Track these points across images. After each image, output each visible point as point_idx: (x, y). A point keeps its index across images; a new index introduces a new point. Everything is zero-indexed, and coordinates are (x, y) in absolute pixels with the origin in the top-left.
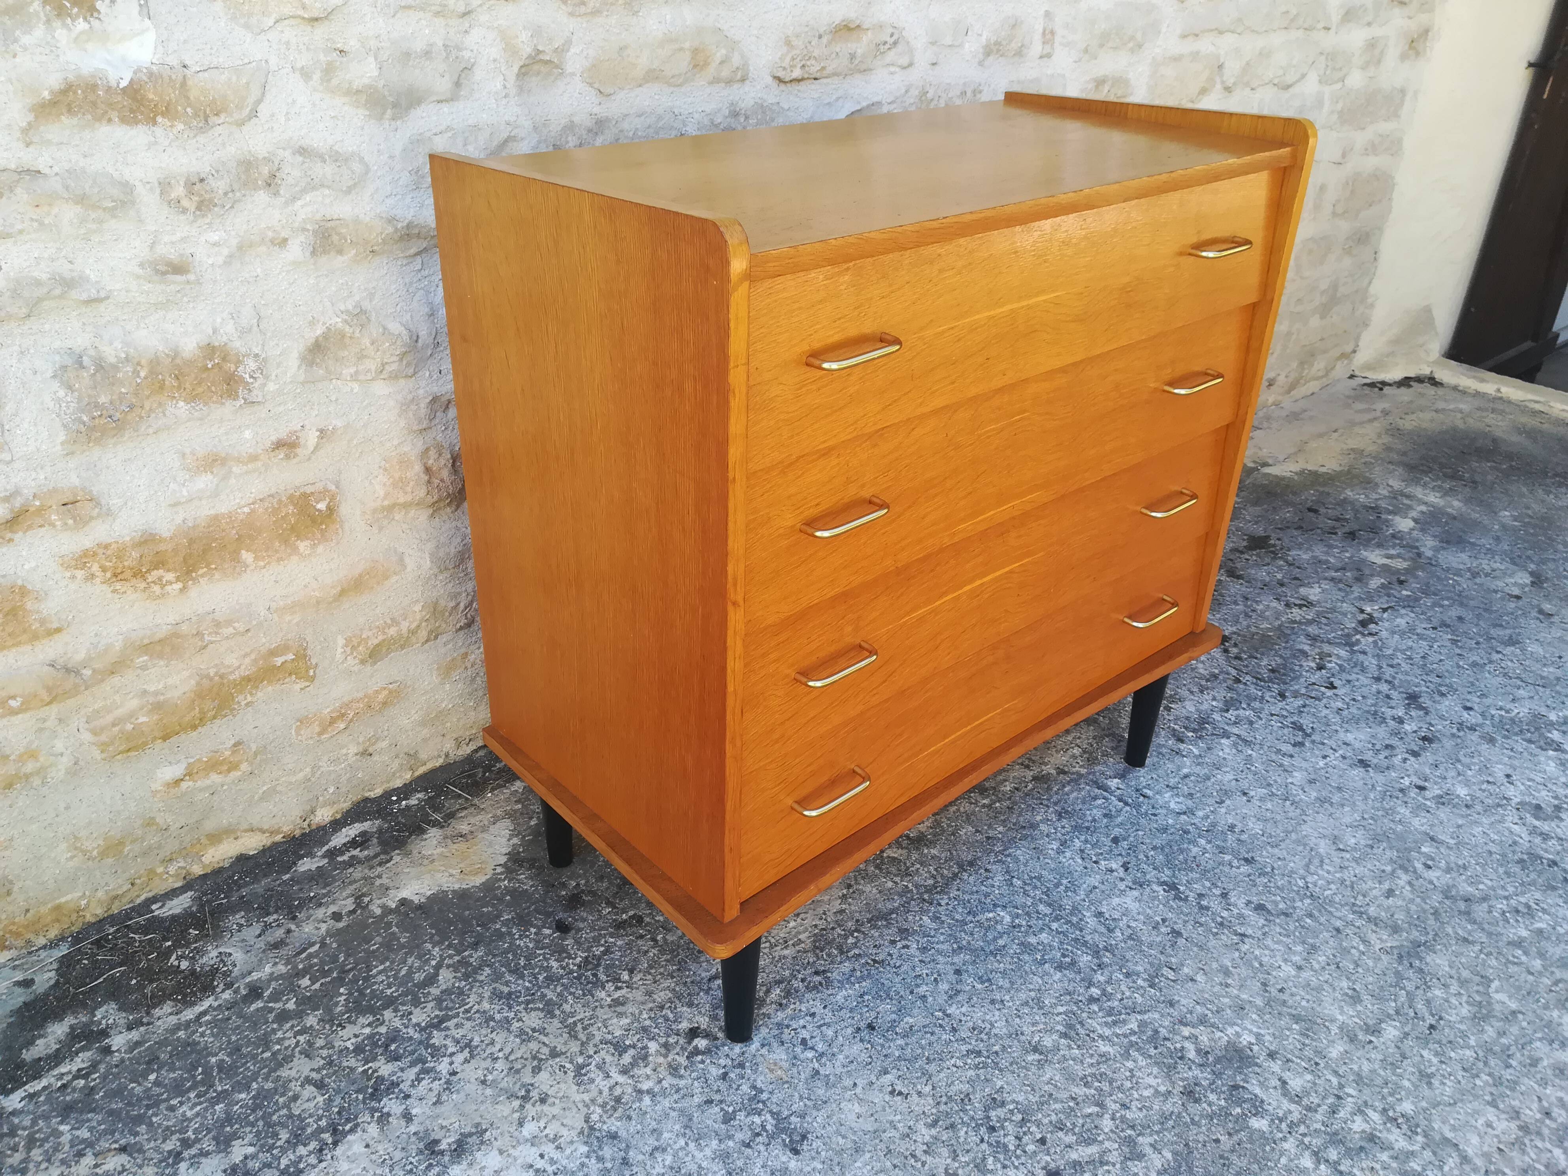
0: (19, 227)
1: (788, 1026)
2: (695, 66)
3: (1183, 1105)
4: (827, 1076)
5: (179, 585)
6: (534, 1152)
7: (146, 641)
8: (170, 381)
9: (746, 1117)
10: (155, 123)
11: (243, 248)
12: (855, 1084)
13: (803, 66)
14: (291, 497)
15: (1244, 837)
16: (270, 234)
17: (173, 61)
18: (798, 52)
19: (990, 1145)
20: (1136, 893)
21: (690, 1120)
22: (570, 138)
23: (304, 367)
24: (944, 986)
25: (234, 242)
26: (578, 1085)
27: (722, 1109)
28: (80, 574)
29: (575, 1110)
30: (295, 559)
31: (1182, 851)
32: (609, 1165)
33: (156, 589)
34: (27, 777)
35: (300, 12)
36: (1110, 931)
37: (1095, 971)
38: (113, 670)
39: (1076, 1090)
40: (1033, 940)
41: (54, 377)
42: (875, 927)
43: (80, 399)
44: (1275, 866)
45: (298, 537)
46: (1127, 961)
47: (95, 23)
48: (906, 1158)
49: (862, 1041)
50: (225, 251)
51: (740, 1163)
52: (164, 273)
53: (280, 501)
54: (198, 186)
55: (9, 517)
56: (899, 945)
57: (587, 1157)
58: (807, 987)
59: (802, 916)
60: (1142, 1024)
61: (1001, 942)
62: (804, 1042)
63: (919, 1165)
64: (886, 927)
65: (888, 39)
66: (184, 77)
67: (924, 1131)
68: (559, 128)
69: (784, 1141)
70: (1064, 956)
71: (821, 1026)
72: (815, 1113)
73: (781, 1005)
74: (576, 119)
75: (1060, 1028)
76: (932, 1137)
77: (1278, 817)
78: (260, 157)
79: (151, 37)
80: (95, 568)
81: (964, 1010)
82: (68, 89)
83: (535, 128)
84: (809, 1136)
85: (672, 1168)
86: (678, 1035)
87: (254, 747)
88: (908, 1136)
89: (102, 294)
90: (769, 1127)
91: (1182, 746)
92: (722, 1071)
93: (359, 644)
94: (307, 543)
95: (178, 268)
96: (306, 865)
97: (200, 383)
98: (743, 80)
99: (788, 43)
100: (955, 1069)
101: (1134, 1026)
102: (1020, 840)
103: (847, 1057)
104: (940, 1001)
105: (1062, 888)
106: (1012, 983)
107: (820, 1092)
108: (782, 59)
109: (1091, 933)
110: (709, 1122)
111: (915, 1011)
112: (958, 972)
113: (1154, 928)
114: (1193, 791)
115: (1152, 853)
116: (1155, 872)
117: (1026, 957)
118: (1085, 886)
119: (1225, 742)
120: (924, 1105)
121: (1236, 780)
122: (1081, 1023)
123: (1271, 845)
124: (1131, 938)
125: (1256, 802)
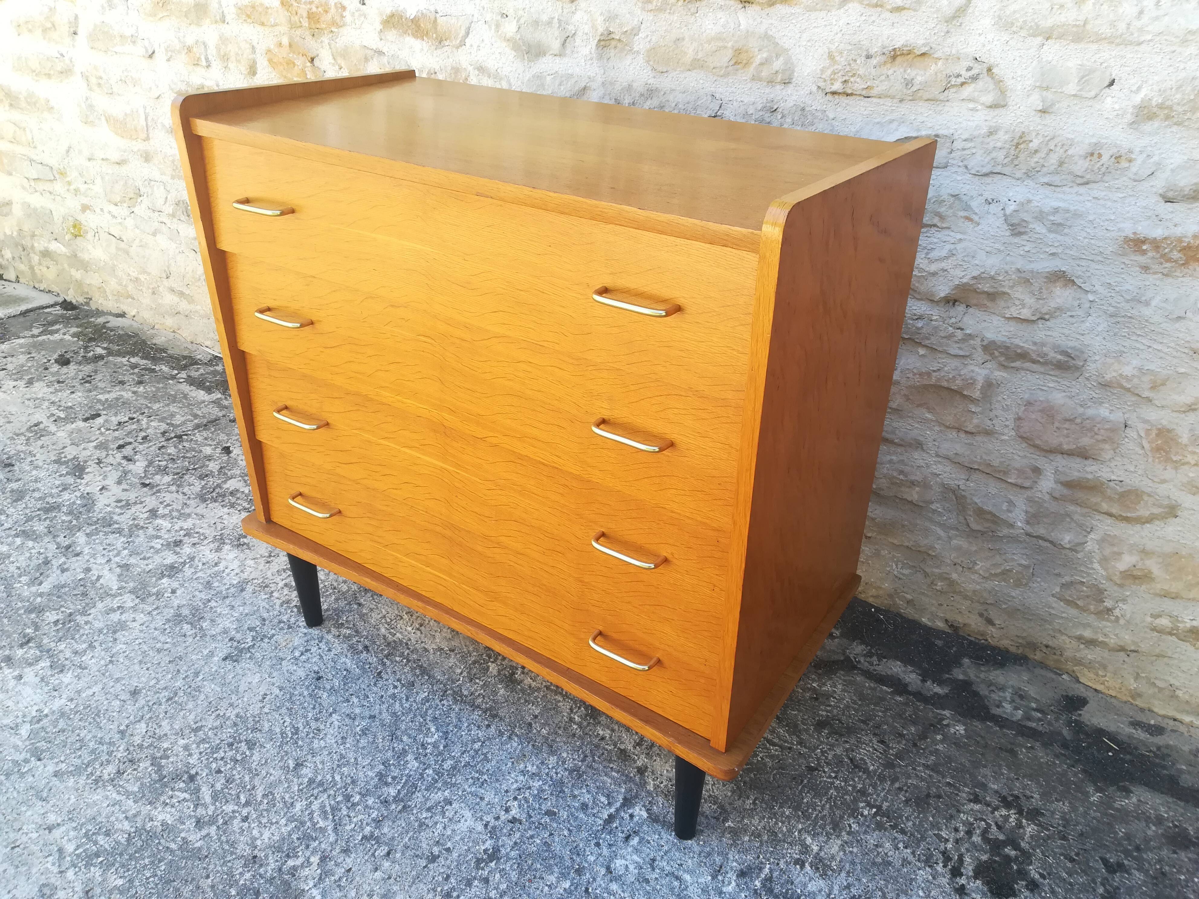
1: (320, 642)
2: (736, 63)
3: (243, 856)
4: (281, 664)
6: (235, 567)
9: (252, 636)
10: (423, 39)
12: (273, 677)
13: (846, 81)
17: (432, 9)
18: (840, 67)
19: (219, 744)
20: (480, 827)
21: (251, 615)
22: (626, 97)
24: (357, 711)
27: (258, 626)
29: (261, 574)
31: (549, 867)
32: (224, 593)
36: (429, 810)
37: (379, 798)
39: (261, 789)
40: (410, 757)
42: (413, 669)
46: (394, 822)
48: (216, 707)
49: (308, 675)
51: (219, 638)
56: (397, 683)
57: (230, 585)
58: (353, 644)
59: (418, 632)
60: (323, 830)
61: (405, 738)
62: (308, 650)
63: (209, 713)
64: (414, 675)
65: (963, 73)
66: (436, 18)
67: (234, 713)
68: (621, 88)
69: (233, 653)
70: (394, 778)
71: (320, 656)
72: (252, 663)
73: (338, 636)
74: (635, 85)
75: (319, 778)
76: (230, 716)
78: (463, 67)
81: (336, 723)
83: (604, 84)
84: (236, 663)
85: (220, 614)
88: (231, 706)
90: (243, 645)
91: (732, 876)
98: (786, 83)
99: (831, 56)
100: (282, 722)
101: (321, 824)
102: (533, 745)
103: (295, 671)
104: (343, 711)
105: (477, 775)
106: (363, 748)
107: (268, 663)
108: (823, 71)
109: (424, 796)
110: (249, 622)
111: (334, 698)
112: (372, 717)
113: (438, 842)
114: (652, 883)
115: (538, 841)
116: (511, 843)
117: (390, 754)
118: (483, 791)
120: (254, 709)
122: (324, 791)
124: (422, 824)
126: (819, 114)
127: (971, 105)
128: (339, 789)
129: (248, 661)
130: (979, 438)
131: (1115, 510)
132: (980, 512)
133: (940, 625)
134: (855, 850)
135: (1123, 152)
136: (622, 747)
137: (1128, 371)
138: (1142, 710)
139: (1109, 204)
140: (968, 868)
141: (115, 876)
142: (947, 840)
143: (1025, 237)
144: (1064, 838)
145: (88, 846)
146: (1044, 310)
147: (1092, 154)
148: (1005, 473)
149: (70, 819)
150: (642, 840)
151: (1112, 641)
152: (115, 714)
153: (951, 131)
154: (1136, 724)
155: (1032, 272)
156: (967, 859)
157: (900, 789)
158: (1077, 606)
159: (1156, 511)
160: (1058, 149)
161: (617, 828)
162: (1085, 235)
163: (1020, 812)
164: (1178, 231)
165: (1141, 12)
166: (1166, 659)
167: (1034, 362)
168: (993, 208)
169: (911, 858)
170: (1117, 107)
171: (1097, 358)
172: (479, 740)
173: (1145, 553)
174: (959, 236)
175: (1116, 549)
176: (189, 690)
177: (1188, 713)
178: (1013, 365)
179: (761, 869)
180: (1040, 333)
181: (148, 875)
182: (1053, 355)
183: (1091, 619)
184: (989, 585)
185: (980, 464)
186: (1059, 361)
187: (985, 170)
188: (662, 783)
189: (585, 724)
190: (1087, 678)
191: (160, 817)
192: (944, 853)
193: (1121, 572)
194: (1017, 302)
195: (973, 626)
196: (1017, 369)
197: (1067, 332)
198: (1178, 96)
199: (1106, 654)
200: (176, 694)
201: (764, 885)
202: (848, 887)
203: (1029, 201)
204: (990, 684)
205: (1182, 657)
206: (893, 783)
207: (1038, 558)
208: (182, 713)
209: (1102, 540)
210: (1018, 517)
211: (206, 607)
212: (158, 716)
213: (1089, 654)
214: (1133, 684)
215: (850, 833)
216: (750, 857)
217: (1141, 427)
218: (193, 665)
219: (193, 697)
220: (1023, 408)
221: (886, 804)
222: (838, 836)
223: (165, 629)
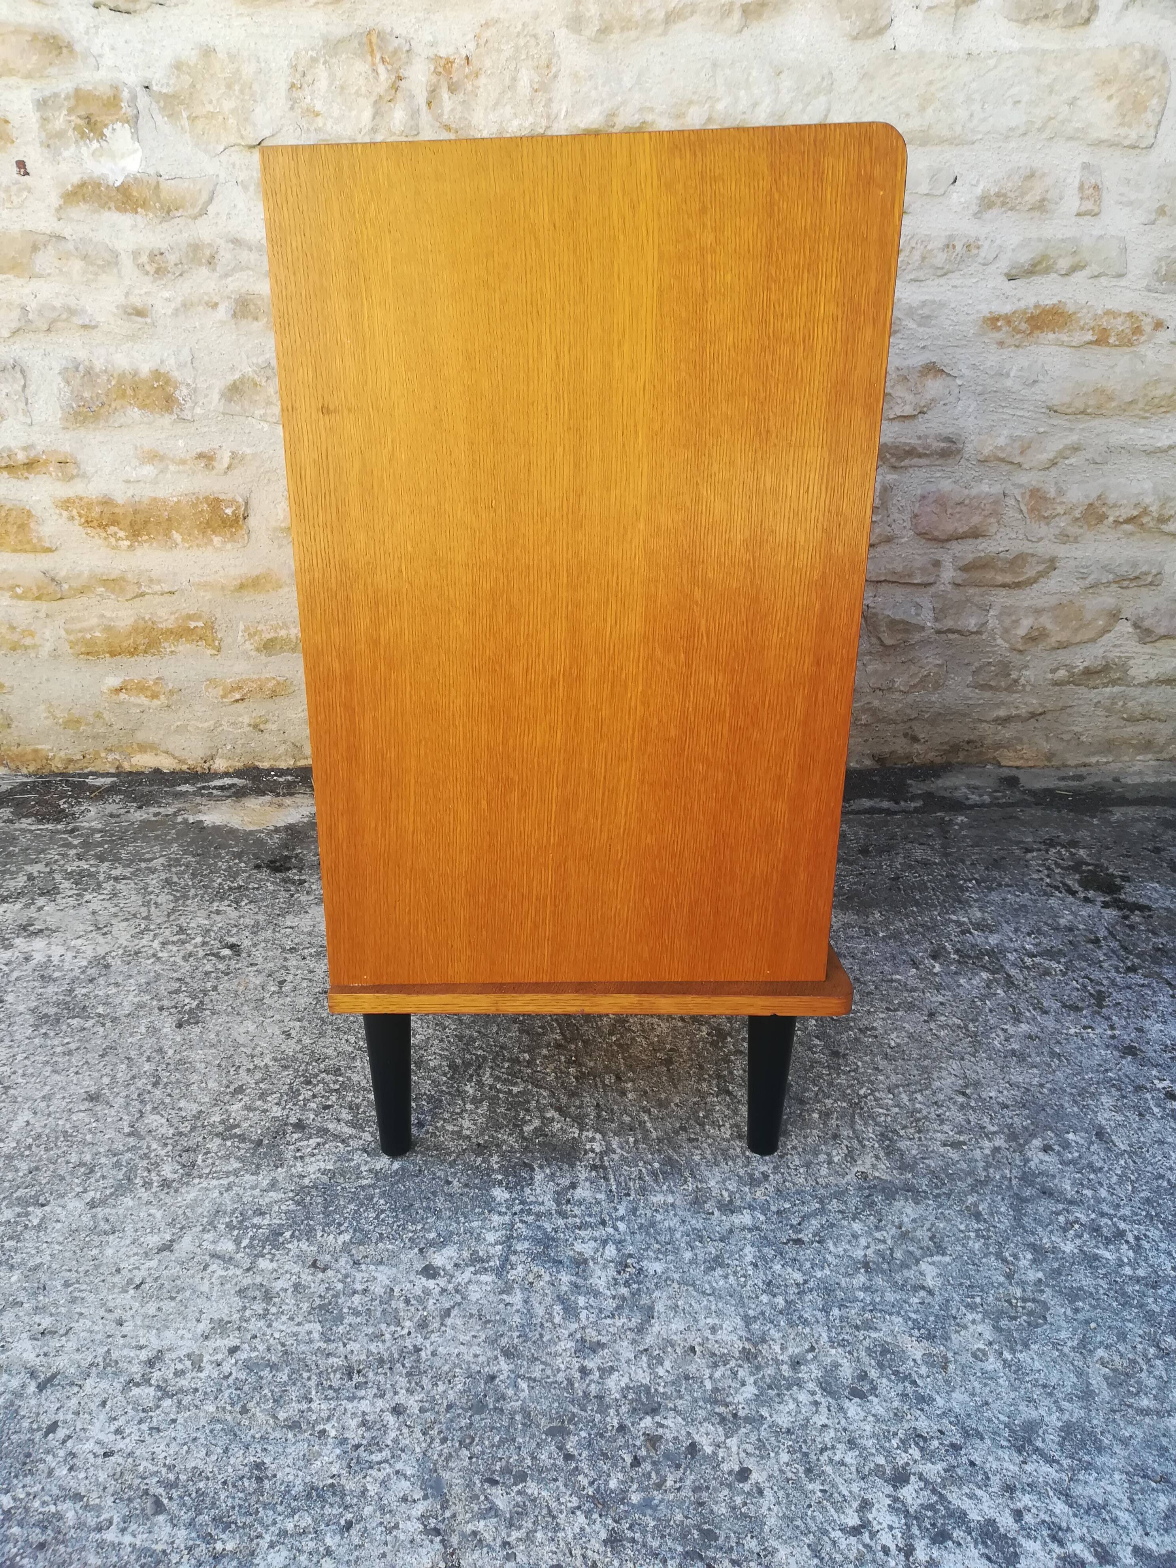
0: (48, 271)
1: (287, 970)
4: (264, 1004)
5: (128, 543)
6: (62, 952)
7: (105, 577)
8: (130, 392)
9: (185, 996)
10: (137, 213)
11: (186, 306)
12: (272, 1017)
14: (206, 498)
15: (868, 1040)
16: (206, 298)
17: (152, 171)
19: (291, 1089)
21: (156, 981)
23: (223, 401)
25: (180, 299)
26: (133, 936)
27: (180, 986)
28: (65, 513)
29: (111, 946)
30: (210, 548)
32: (82, 977)
33: (113, 540)
34: (26, 648)
35: (240, 141)
37: (549, 1046)
38: (82, 591)
41: (60, 373)
43: (72, 392)
44: (861, 1070)
45: (214, 532)
46: (590, 1055)
47: (104, 144)
48: (233, 1066)
50: (173, 305)
51: (142, 1013)
52: (129, 314)
53: (198, 498)
54: (158, 257)
55: (26, 461)
57: (80, 968)
60: (525, 1092)
62: (283, 981)
63: (232, 1073)
66: (158, 182)
67: (267, 1059)
69: (183, 1018)
71: (306, 979)
72: (223, 1016)
75: (458, 1061)
76: (266, 1065)
77: (937, 1045)
78: (206, 242)
79: (139, 154)
80: (75, 512)
82: (83, 185)
84: (200, 1024)
85: (108, 996)
86: (220, 942)
87: (171, 686)
88: (254, 1057)
89: (93, 323)
90: (187, 1007)
91: (928, 961)
92: (211, 970)
93: (255, 634)
94: (219, 538)
95: (140, 313)
96: (184, 788)
97: (148, 397)
101: (516, 1089)
103: (293, 1001)
107: (245, 1008)
110: (162, 988)
113: (654, 1050)
119: (985, 975)
120: (290, 1047)
121: (942, 1004)
122: (479, 1067)
123: (886, 1056)
124: (620, 1046)
125: (933, 1025)
128: (494, 1060)
129: (215, 1016)
130: (880, 549)
131: (1008, 579)
132: (893, 624)
134: (993, 908)
135: (972, 240)
137: (1001, 441)
138: (1058, 768)
139: (965, 290)
140: (1076, 887)
141: (332, 1236)
143: (899, 336)
144: (1108, 848)
145: (251, 1233)
146: (922, 404)
147: (948, 246)
148: (910, 576)
149: (182, 1229)
151: (1023, 711)
152: (94, 1125)
154: (1063, 779)
155: (908, 368)
156: (1070, 883)
157: (973, 864)
158: (991, 687)
159: (1041, 568)
160: (918, 247)
162: (950, 322)
163: (1064, 846)
164: (1022, 304)
165: (972, 115)
166: (1069, 710)
167: (920, 456)
169: (1033, 897)
170: (963, 200)
171: (973, 437)
173: (1038, 612)
175: (1014, 618)
176: (172, 1067)
177: (1094, 754)
178: (902, 464)
179: (944, 948)
180: (921, 426)
181: (374, 1215)
182: (937, 445)
183: (1003, 696)
184: (910, 699)
185: (885, 574)
186: (943, 449)
190: (1009, 759)
191: (311, 1169)
192: (1048, 885)
193: (1022, 638)
194: (899, 401)
195: (900, 751)
196: (906, 468)
197: (943, 420)
198: (1010, 184)
199: (1019, 726)
200: (157, 1076)
201: (961, 956)
202: (1017, 930)
204: (945, 789)
205: (1080, 702)
206: (964, 863)
207: (949, 653)
208: (195, 1087)
209: (1001, 614)
210: (926, 618)
211: (76, 996)
212: (163, 1103)
213: (1007, 733)
214: (1046, 747)
215: (976, 901)
216: (926, 945)
217: (1017, 493)
218: (141, 1046)
219: (186, 1070)
220: (917, 505)
221: (976, 876)
222: (970, 906)
223: (45, 1034)
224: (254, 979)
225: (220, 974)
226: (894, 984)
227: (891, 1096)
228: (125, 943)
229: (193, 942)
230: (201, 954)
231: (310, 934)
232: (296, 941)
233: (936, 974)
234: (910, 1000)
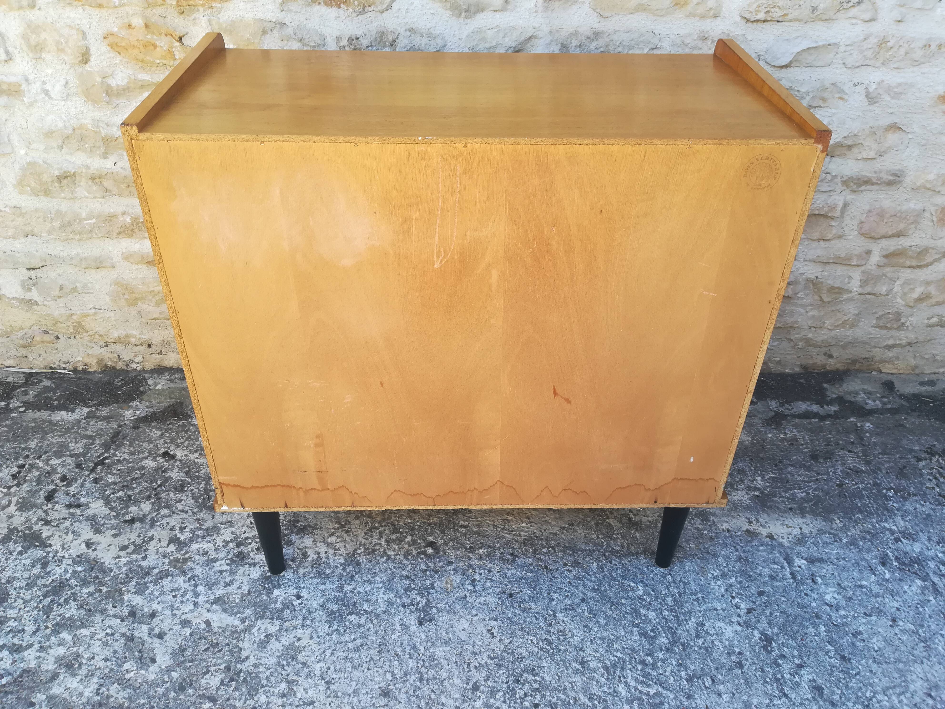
0: (273, 48)
1: (474, 569)
2: (675, 4)
4: (468, 602)
6: (325, 549)
9: (416, 594)
12: (477, 615)
13: (768, 12)
15: (860, 644)
19: (508, 687)
20: (739, 628)
21: (393, 579)
22: (573, 41)
24: (568, 602)
26: (366, 534)
27: (410, 584)
29: (355, 543)
31: (801, 624)
32: (345, 574)
36: (698, 636)
37: (662, 650)
39: (582, 697)
40: (643, 611)
42: (564, 552)
44: (863, 673)
46: (690, 659)
48: (465, 663)
49: (500, 598)
51: (393, 611)
54: (354, 41)
56: (567, 568)
57: (341, 565)
58: (500, 558)
60: (658, 694)
61: (623, 601)
62: (474, 580)
63: (467, 670)
64: (570, 555)
67: (485, 658)
68: (567, 34)
69: (420, 615)
70: (652, 631)
71: (489, 579)
72: (446, 614)
73: (481, 557)
74: (581, 30)
75: (608, 663)
76: (486, 662)
77: (903, 648)
78: (390, 30)
81: (566, 619)
83: (550, 32)
84: (433, 622)
85: (366, 592)
86: (424, 540)
88: (475, 654)
90: (420, 605)
91: (880, 568)
92: (425, 568)
98: (715, 17)
100: (530, 642)
101: (652, 691)
102: (698, 558)
103: (486, 600)
104: (558, 607)
105: (694, 597)
106: (606, 624)
107: (457, 607)
108: (749, 5)
109: (684, 630)
110: (399, 585)
111: (540, 603)
112: (583, 600)
113: (728, 653)
114: (854, 598)
115: (778, 614)
116: (767, 625)
117: (629, 617)
118: (710, 605)
119: (919, 582)
120: (497, 647)
121: (898, 609)
122: (623, 669)
123: (875, 660)
124: (706, 649)
125: (897, 631)
126: (740, 37)
127: (854, 21)
128: (630, 661)
129: (440, 614)
130: (832, 242)
131: (914, 263)
132: (831, 289)
133: (797, 369)
134: (910, 517)
136: (745, 530)
137: (931, 177)
138: (918, 375)
139: (930, 75)
142: (933, 488)
143: (877, 105)
146: (882, 150)
147: (925, 46)
148: (849, 259)
150: (820, 576)
151: (904, 342)
153: (839, 40)
154: (922, 384)
155: (878, 127)
157: (887, 473)
158: (887, 328)
159: (937, 257)
160: (905, 45)
161: (802, 579)
162: (914, 97)
163: (940, 456)
166: (933, 341)
167: (873, 184)
168: (858, 89)
169: (933, 507)
171: (911, 173)
172: (666, 575)
173: (928, 283)
174: (834, 111)
175: (912, 286)
176: (427, 664)
179: (887, 555)
180: (878, 165)
182: (886, 177)
183: (894, 333)
184: (833, 333)
185: (833, 258)
186: (890, 180)
187: (857, 64)
188: (788, 538)
189: (708, 527)
190: (887, 368)
193: (914, 299)
194: (867, 148)
195: (819, 363)
196: (862, 191)
197: (894, 161)
199: (899, 350)
200: (420, 673)
201: (899, 563)
202: (929, 539)
203: (883, 81)
204: (850, 393)
205: (941, 337)
206: (881, 471)
207: (865, 306)
208: (446, 683)
209: (904, 284)
210: (855, 286)
211: (346, 593)
212: (430, 698)
213: (890, 354)
214: (913, 362)
215: (898, 510)
216: (875, 552)
217: (933, 209)
218: (402, 643)
219: (436, 666)
220: (865, 216)
221: (892, 485)
222: (895, 515)
223: (337, 630)
224: (454, 577)
225: (432, 573)
226: (864, 590)
227: (886, 698)
228: (364, 541)
229: (407, 540)
230: (415, 552)
231: (478, 533)
232: (472, 540)
233: (888, 580)
234: (877, 605)
